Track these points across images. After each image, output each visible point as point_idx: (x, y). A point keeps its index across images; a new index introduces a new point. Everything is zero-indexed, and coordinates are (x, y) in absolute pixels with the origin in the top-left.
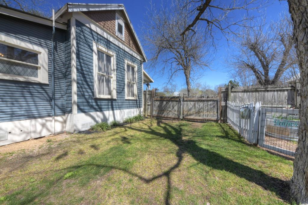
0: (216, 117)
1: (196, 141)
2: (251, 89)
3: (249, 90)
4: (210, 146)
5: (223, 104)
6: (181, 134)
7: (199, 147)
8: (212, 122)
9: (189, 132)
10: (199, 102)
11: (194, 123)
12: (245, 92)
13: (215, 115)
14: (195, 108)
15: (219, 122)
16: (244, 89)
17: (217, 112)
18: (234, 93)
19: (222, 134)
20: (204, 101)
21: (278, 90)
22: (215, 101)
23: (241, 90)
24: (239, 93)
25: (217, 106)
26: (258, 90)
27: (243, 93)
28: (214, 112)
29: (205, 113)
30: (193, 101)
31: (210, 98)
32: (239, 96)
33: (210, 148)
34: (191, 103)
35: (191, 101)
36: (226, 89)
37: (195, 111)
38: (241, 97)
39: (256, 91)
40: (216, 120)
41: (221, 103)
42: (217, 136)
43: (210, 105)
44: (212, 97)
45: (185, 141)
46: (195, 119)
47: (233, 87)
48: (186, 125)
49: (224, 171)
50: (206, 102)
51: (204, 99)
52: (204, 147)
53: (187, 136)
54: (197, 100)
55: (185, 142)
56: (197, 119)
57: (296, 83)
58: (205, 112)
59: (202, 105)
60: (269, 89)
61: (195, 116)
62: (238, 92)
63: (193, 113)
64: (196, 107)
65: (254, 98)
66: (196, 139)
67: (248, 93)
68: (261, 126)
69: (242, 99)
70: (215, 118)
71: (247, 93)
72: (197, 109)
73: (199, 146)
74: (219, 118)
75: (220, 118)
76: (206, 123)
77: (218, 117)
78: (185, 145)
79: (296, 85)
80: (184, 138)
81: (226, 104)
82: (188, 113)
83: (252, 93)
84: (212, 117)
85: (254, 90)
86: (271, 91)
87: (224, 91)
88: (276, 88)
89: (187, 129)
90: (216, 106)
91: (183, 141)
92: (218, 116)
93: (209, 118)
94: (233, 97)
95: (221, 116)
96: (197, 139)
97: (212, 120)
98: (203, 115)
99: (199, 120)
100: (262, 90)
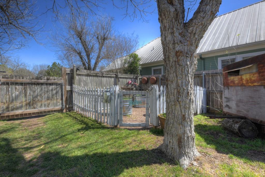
0: (61, 106)
1: (58, 151)
2: (93, 74)
3: (91, 74)
4: (85, 147)
5: (68, 88)
6: (15, 151)
7: (70, 157)
8: (55, 113)
9: (29, 139)
10: (33, 86)
11: (24, 121)
12: (88, 76)
13: (59, 104)
14: (26, 95)
15: (64, 111)
16: (87, 73)
17: (62, 99)
18: (79, 76)
19: (82, 126)
20: (42, 84)
21: (109, 76)
22: (59, 84)
23: (85, 73)
24: (84, 77)
25: (62, 91)
26: (97, 75)
27: (87, 77)
28: (57, 99)
29: (45, 102)
30: (22, 84)
31: (52, 81)
32: (83, 80)
33: (87, 151)
34: (17, 87)
35: (17, 84)
36: (70, 71)
37: (26, 101)
38: (85, 81)
39: (96, 76)
40: (60, 109)
41: (66, 88)
42: (79, 130)
43: (52, 90)
44: (55, 80)
45: (35, 160)
46: (26, 114)
47: (79, 70)
48: (12, 129)
49: (125, 170)
50: (46, 86)
51: (42, 81)
52: (78, 153)
53: (31, 148)
54: (30, 82)
55: (37, 162)
56: (30, 114)
57: (117, 73)
58: (43, 100)
59: (39, 90)
60: (104, 75)
61: (27, 109)
62: (83, 75)
63: (21, 105)
64: (28, 94)
65: (95, 82)
66: (55, 147)
67: (91, 78)
68: (121, 108)
69: (86, 83)
70: (59, 107)
71: (89, 77)
72: (29, 98)
73: (70, 155)
74: (64, 107)
75: (66, 106)
76: (46, 117)
77: (63, 105)
78: (43, 167)
79: (117, 74)
80: (28, 156)
81: (72, 88)
82: (11, 106)
83: (93, 77)
84: (55, 106)
85: (95, 75)
86: (105, 77)
87: (69, 72)
88: (108, 74)
89: (20, 135)
90: (60, 91)
91: (31, 163)
92: (62, 103)
93: (51, 108)
94: (78, 80)
95: (66, 104)
96: (57, 146)
97: (55, 111)
98: (41, 105)
99: (34, 113)
100: (100, 75)
